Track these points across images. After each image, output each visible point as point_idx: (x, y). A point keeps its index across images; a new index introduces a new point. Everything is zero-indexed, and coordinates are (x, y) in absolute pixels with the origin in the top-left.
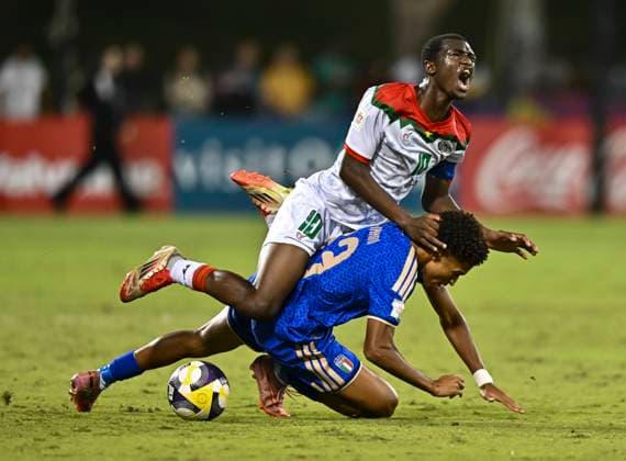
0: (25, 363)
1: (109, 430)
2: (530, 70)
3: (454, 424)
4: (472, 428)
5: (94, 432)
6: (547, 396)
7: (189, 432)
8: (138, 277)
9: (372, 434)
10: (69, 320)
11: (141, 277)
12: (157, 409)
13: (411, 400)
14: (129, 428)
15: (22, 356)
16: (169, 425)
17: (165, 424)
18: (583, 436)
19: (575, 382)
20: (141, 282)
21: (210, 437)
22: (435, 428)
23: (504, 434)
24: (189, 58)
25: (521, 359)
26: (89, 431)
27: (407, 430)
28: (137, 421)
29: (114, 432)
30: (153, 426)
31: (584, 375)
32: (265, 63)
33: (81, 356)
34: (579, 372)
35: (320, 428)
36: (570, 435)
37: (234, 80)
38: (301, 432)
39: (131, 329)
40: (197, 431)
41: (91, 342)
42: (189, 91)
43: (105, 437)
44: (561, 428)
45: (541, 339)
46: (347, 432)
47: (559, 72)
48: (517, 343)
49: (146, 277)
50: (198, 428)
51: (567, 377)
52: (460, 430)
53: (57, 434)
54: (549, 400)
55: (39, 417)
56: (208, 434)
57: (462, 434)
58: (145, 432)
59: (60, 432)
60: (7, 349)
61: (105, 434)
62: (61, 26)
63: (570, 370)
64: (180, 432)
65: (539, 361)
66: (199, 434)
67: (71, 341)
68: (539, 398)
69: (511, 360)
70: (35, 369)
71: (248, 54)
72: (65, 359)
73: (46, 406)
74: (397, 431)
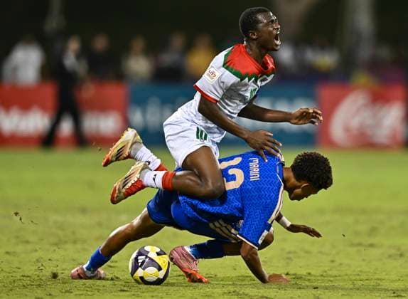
0: (29, 247)
1: (85, 292)
2: (365, 52)
3: (315, 288)
4: (326, 291)
5: (74, 293)
6: (377, 269)
7: (139, 293)
8: (121, 187)
9: (260, 295)
10: (59, 218)
11: (123, 187)
12: (117, 278)
13: (286, 272)
14: (99, 290)
15: (27, 242)
16: (125, 289)
17: (123, 288)
18: (401, 296)
19: (395, 259)
20: (124, 190)
21: (153, 297)
22: (303, 291)
23: (348, 295)
24: (139, 44)
25: (360, 244)
26: (72, 292)
27: (283, 292)
28: (104, 286)
29: (89, 293)
30: (115, 290)
31: (401, 255)
32: (189, 47)
33: (66, 242)
34: (399, 253)
35: (225, 290)
36: (393, 295)
37: (168, 58)
38: (213, 293)
39: (100, 224)
40: (143, 292)
41: (74, 233)
42: (139, 65)
43: (82, 297)
44: (387, 290)
45: (373, 231)
46: (243, 293)
47: (385, 53)
48: (357, 233)
49: (127, 187)
50: (144, 290)
51: (390, 256)
52: (319, 292)
53: (50, 295)
54: (378, 272)
55: (38, 283)
56: (151, 294)
57: (321, 294)
58: (109, 293)
59: (53, 293)
60: (17, 237)
61: (82, 294)
62: (53, 23)
63: (393, 251)
64: (132, 293)
65: (372, 245)
66: (145, 294)
67: (60, 233)
68: (372, 271)
69: (352, 245)
70: (36, 251)
71: (178, 41)
72: (56, 244)
73: (43, 276)
74: (277, 292)
